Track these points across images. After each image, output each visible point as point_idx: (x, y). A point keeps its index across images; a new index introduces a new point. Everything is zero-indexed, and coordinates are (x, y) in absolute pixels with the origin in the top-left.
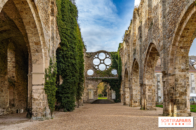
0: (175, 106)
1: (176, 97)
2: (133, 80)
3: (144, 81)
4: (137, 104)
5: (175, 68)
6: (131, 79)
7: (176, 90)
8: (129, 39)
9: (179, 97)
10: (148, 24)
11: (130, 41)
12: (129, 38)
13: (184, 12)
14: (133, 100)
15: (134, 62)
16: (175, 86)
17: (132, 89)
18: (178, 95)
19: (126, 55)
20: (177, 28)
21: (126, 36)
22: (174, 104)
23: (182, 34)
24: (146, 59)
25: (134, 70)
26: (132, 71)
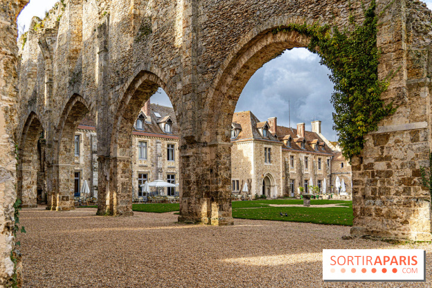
0: (214, 205)
1: (217, 188)
2: (62, 145)
3: (112, 150)
4: (68, 202)
5: (217, 134)
6: (57, 141)
7: (217, 175)
8: (53, 42)
9: (222, 187)
10: (134, 28)
11: (56, 47)
12: (53, 39)
13: (248, 37)
14: (60, 194)
15: (69, 103)
16: (215, 167)
17: (58, 166)
18: (220, 185)
19: (30, 79)
20: (230, 60)
21: (46, 33)
22: (212, 200)
23: (237, 74)
24: (123, 102)
25: (67, 121)
26: (61, 122)
